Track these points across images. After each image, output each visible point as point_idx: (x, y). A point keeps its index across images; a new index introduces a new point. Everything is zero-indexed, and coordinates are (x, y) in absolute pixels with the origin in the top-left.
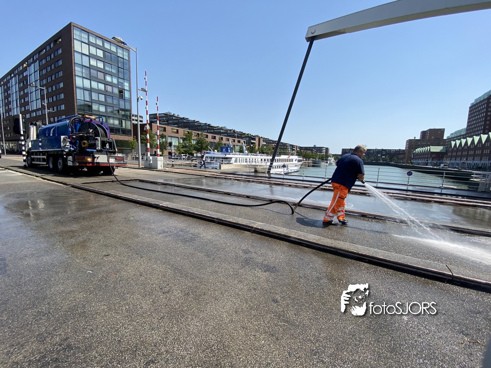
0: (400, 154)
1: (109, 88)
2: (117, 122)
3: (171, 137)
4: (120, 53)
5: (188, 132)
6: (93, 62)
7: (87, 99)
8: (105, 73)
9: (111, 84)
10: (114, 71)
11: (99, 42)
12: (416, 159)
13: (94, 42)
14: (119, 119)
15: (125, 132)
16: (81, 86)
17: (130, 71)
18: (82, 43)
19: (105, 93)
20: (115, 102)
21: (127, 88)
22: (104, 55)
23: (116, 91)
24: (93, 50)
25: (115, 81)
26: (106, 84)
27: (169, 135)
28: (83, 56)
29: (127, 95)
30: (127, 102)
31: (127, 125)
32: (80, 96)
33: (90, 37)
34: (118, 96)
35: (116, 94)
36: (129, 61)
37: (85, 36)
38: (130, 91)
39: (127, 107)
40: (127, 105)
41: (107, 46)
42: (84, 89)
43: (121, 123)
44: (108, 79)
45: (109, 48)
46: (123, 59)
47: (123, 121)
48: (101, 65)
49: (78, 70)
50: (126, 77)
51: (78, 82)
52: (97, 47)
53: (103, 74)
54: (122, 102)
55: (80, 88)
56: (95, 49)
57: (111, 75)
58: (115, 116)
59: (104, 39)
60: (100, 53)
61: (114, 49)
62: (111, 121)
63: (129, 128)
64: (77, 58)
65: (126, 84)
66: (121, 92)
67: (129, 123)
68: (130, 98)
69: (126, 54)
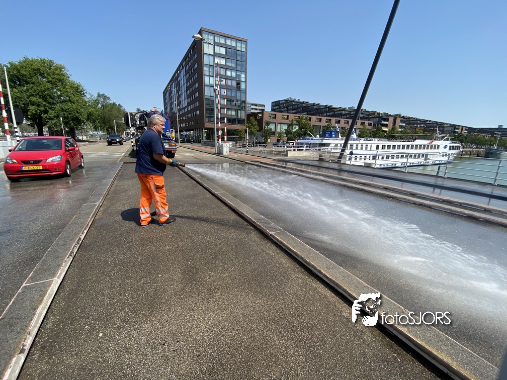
1: (229, 82)
2: (233, 113)
3: (281, 123)
4: (240, 46)
5: (299, 117)
6: (217, 60)
7: (212, 95)
8: (226, 68)
9: (231, 78)
10: (233, 65)
11: (222, 41)
13: (219, 42)
14: (235, 110)
15: (240, 122)
16: (208, 84)
17: (246, 63)
18: (210, 45)
19: (225, 87)
20: (233, 94)
21: (243, 79)
22: (226, 52)
23: (234, 83)
24: (217, 49)
25: (234, 74)
26: (227, 78)
27: (279, 122)
28: (210, 57)
29: (243, 86)
30: (243, 93)
31: (242, 115)
32: (208, 92)
33: (216, 38)
34: (236, 89)
35: (233, 87)
36: (246, 52)
37: (211, 37)
38: (246, 82)
39: (243, 99)
40: (243, 95)
41: (229, 42)
42: (211, 86)
43: (237, 114)
44: (229, 73)
45: (230, 44)
46: (241, 51)
47: (239, 112)
48: (223, 62)
49: (206, 70)
50: (243, 69)
51: (207, 80)
52: (220, 45)
53: (224, 70)
54: (238, 94)
55: (207, 86)
56: (219, 48)
57: (231, 69)
58: (233, 107)
59: (226, 37)
60: (223, 51)
61: (234, 44)
62: (230, 113)
63: (244, 118)
64: (206, 60)
65: (243, 76)
66: (238, 84)
67: (243, 112)
68: (246, 89)
69: (244, 46)
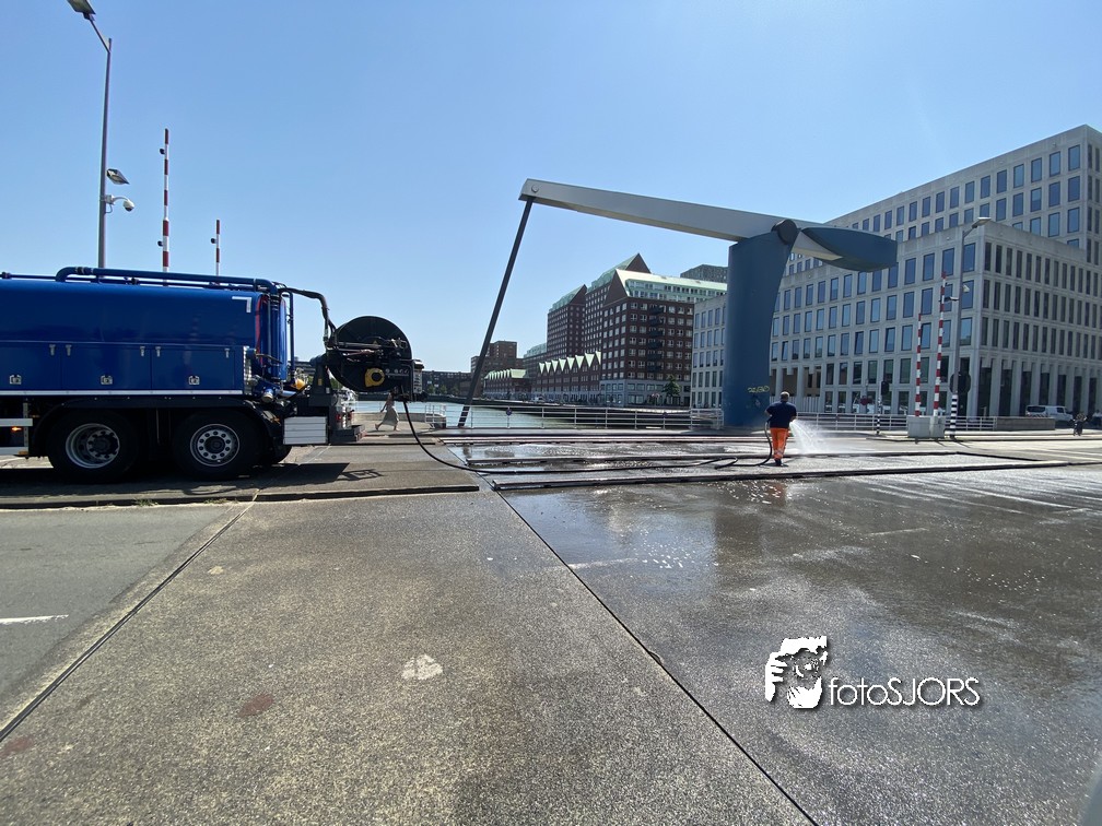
0: (464, 380)
12: (491, 389)
